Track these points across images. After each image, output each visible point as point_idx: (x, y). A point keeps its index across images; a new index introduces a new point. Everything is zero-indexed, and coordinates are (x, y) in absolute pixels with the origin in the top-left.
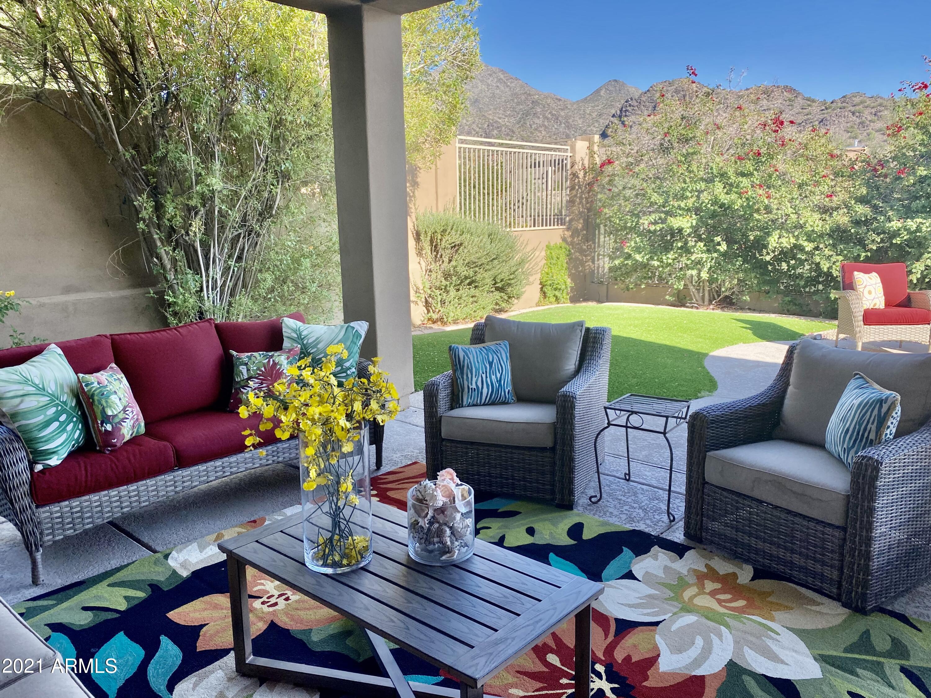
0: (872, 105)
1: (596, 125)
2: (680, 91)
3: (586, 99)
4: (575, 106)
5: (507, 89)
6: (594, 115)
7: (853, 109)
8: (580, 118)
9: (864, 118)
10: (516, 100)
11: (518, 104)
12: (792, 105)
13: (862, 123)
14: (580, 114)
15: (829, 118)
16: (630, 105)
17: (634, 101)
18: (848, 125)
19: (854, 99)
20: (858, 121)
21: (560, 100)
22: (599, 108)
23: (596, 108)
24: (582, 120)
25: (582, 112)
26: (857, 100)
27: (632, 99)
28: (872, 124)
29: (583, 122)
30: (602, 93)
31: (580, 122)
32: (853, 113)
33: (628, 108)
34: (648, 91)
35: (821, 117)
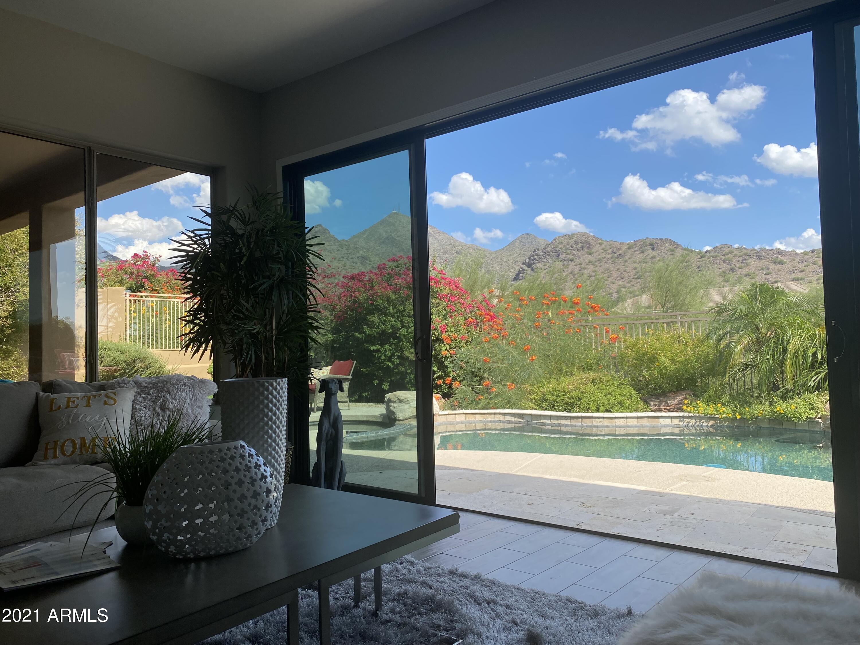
0: (739, 254)
1: (512, 270)
2: (578, 243)
3: (503, 249)
4: (493, 255)
5: (436, 241)
6: (510, 262)
7: (723, 258)
8: (498, 265)
9: (733, 265)
10: (442, 250)
11: (444, 253)
12: (673, 255)
13: (732, 269)
14: (498, 262)
15: (704, 265)
16: (537, 255)
17: (540, 251)
18: (721, 270)
19: (723, 249)
20: (729, 267)
21: (480, 250)
22: (514, 256)
23: (512, 257)
24: (499, 266)
25: (499, 260)
26: (726, 250)
27: (538, 250)
28: (740, 270)
29: (501, 268)
30: (517, 244)
31: (498, 268)
32: (724, 261)
33: (535, 257)
34: (552, 243)
35: (698, 264)
